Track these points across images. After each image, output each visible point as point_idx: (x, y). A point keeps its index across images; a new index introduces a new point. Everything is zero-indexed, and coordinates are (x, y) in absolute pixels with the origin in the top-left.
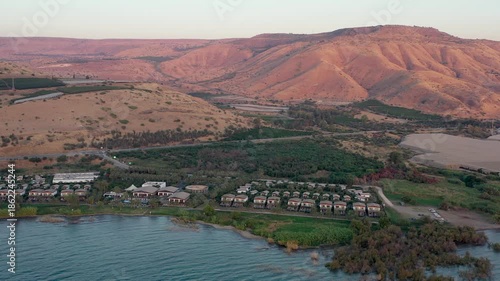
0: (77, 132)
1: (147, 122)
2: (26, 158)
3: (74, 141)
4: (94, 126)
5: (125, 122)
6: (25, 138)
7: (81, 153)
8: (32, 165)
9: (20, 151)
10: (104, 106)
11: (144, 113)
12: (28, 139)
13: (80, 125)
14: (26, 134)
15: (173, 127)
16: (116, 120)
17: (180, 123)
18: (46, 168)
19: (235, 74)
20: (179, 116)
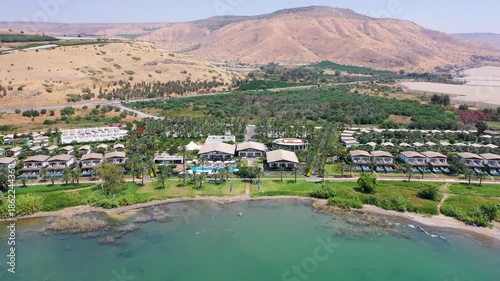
0: (79, 82)
1: (153, 73)
2: (17, 112)
3: (78, 92)
4: (98, 76)
5: (131, 73)
6: (15, 88)
7: (91, 105)
8: (28, 120)
9: (10, 104)
10: (104, 56)
11: (149, 64)
12: (20, 89)
13: (82, 75)
14: (16, 84)
15: (182, 78)
16: (122, 71)
17: (187, 75)
18: (46, 122)
19: (199, 45)
20: (185, 67)
